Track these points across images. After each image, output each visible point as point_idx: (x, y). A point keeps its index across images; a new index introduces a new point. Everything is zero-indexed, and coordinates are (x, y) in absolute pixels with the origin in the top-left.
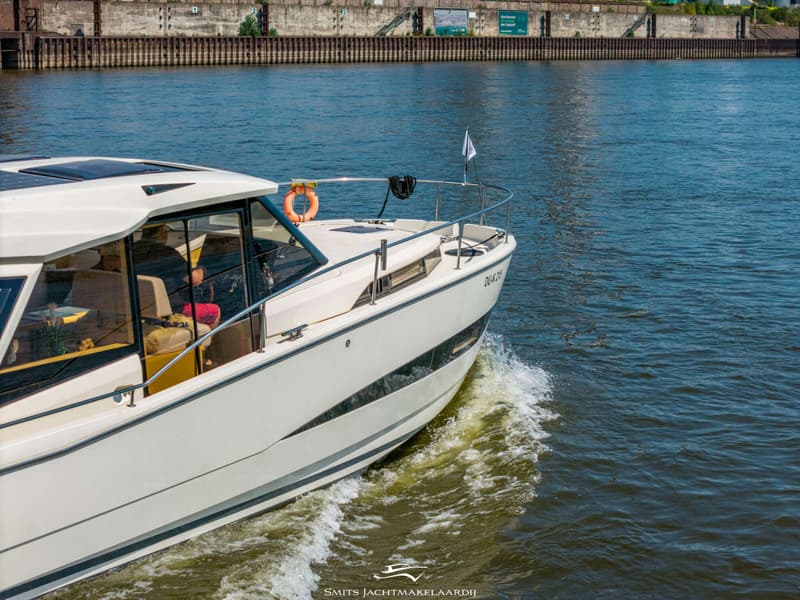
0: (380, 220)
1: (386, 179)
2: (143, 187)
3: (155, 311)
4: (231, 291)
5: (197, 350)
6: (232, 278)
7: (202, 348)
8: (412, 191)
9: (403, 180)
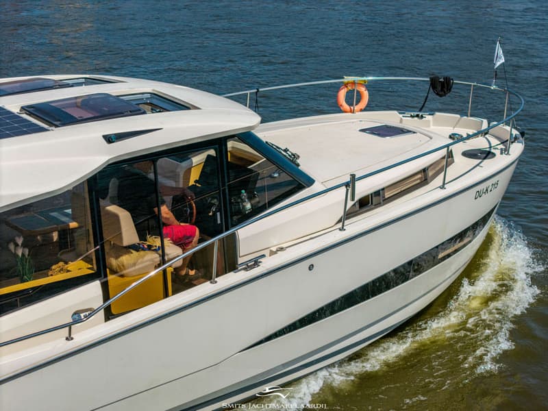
0: (421, 114)
1: (428, 79)
2: (105, 137)
3: (121, 239)
4: (211, 214)
5: (165, 271)
6: (213, 202)
7: (170, 270)
8: (450, 90)
9: (442, 80)
